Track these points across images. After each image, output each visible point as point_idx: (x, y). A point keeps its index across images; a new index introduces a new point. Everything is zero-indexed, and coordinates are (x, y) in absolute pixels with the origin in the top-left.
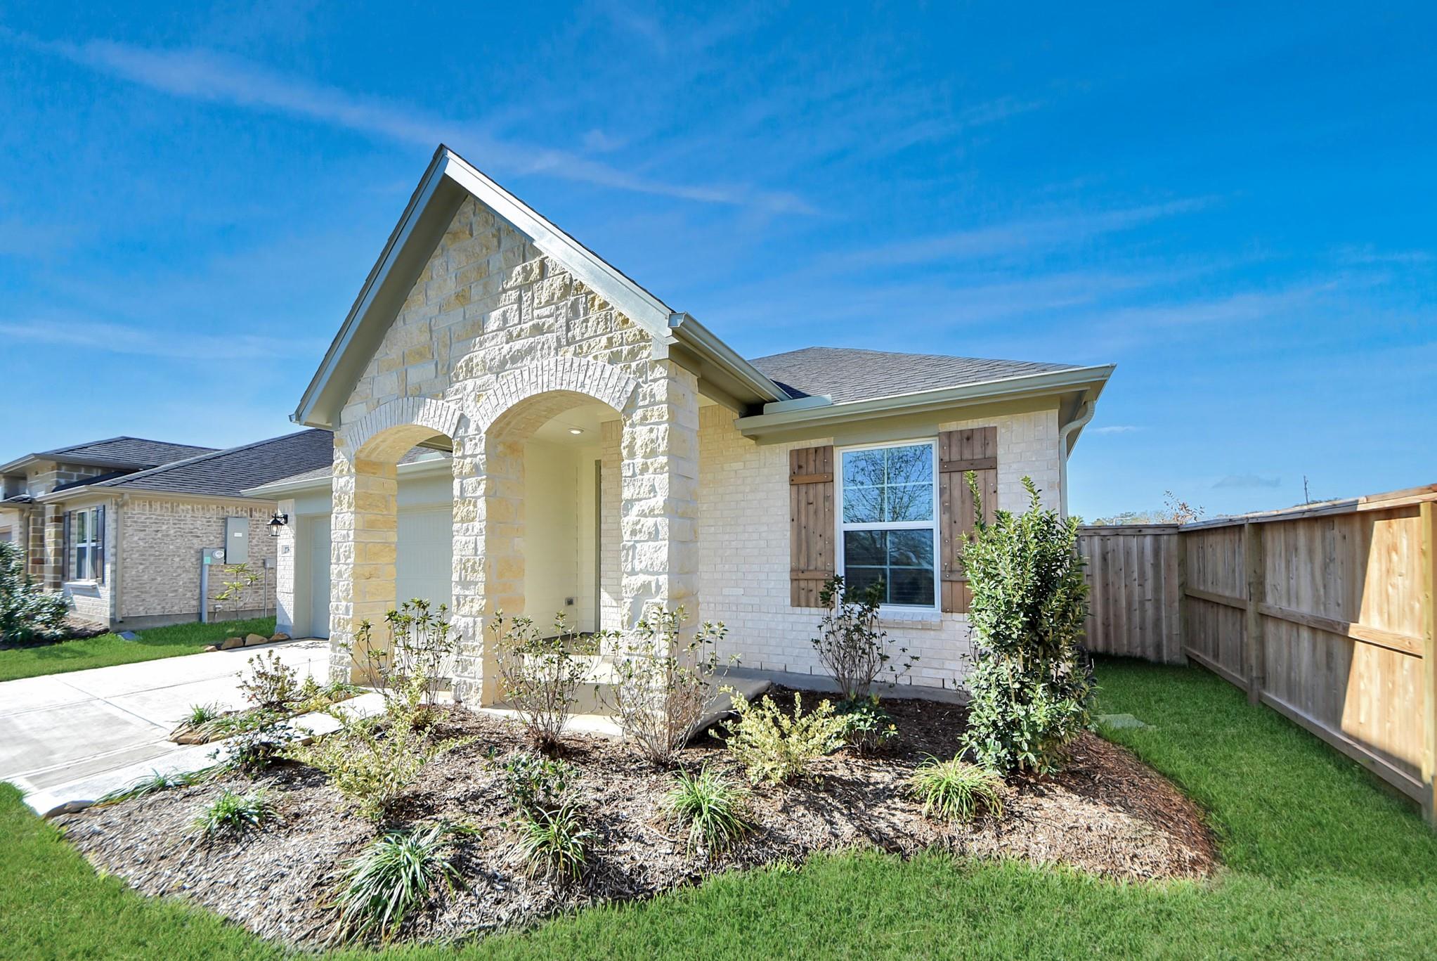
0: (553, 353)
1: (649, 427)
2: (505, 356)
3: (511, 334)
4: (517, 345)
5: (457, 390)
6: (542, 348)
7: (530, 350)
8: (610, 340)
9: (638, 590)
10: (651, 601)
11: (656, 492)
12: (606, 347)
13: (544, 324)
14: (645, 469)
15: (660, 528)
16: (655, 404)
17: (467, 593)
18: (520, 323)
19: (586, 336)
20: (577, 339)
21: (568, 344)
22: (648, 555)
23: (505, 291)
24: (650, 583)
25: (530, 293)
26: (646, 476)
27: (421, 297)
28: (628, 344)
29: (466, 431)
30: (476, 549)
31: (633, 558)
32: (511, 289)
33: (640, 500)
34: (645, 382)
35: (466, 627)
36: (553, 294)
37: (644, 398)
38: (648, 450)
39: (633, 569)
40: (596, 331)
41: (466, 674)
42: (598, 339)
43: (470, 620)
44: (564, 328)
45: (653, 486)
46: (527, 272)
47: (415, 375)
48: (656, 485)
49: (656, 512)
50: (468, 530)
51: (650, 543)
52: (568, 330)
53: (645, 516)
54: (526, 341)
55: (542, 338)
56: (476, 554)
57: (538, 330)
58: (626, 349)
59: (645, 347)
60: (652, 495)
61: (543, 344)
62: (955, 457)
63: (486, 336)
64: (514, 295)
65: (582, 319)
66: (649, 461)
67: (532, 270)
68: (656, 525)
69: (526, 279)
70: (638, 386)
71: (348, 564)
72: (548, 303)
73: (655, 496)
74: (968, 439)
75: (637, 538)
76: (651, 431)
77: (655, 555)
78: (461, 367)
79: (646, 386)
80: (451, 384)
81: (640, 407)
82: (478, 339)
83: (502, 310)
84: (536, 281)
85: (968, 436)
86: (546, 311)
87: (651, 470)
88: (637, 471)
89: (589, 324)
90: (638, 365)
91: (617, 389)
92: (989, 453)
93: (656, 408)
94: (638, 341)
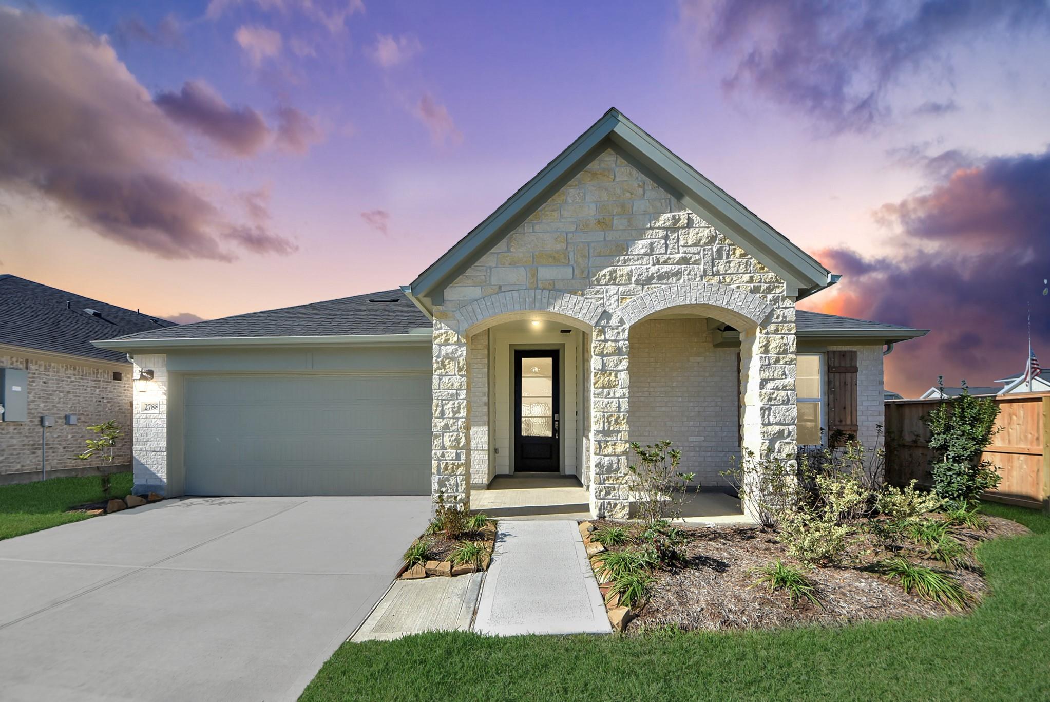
0: (698, 279)
1: (781, 336)
2: (652, 274)
3: (658, 260)
4: (665, 268)
5: (598, 292)
6: (689, 274)
7: (678, 274)
8: (751, 278)
9: (775, 434)
10: (784, 441)
11: (786, 375)
12: (747, 282)
13: (691, 258)
14: (777, 361)
15: (790, 398)
16: (785, 322)
17: (608, 439)
18: (666, 253)
19: (728, 272)
20: (721, 273)
21: (713, 275)
22: (781, 413)
23: (651, 228)
24: (783, 430)
25: (676, 235)
26: (778, 365)
27: (556, 214)
28: (765, 283)
29: (608, 322)
30: (619, 407)
31: (769, 415)
32: (659, 228)
33: (775, 379)
34: (778, 308)
35: (611, 463)
36: (700, 240)
37: (778, 317)
38: (782, 349)
39: (769, 422)
40: (738, 271)
41: (610, 497)
42: (740, 276)
43: (615, 459)
44: (710, 264)
45: (784, 371)
46: (676, 220)
47: (546, 273)
48: (787, 372)
49: (787, 388)
50: (609, 394)
51: (782, 406)
52: (713, 265)
53: (778, 390)
54: (673, 267)
55: (689, 267)
56: (619, 411)
57: (685, 261)
58: (764, 286)
59: (778, 287)
60: (784, 377)
61: (690, 271)
62: (837, 364)
63: (631, 257)
64: (661, 233)
65: (725, 261)
66: (781, 357)
67: (679, 219)
68: (787, 395)
69: (675, 224)
70: (773, 310)
71: (458, 419)
72: (694, 245)
73: (786, 378)
74: (843, 356)
75: (773, 403)
76: (782, 338)
77: (787, 414)
78: (605, 275)
79: (779, 311)
80: (591, 285)
81: (774, 323)
82: (622, 258)
83: (649, 241)
84: (683, 228)
85: (843, 354)
86: (694, 250)
87: (782, 362)
88: (772, 362)
89: (731, 265)
90: (773, 297)
91: (758, 310)
92: (853, 364)
93: (785, 325)
94: (773, 282)
